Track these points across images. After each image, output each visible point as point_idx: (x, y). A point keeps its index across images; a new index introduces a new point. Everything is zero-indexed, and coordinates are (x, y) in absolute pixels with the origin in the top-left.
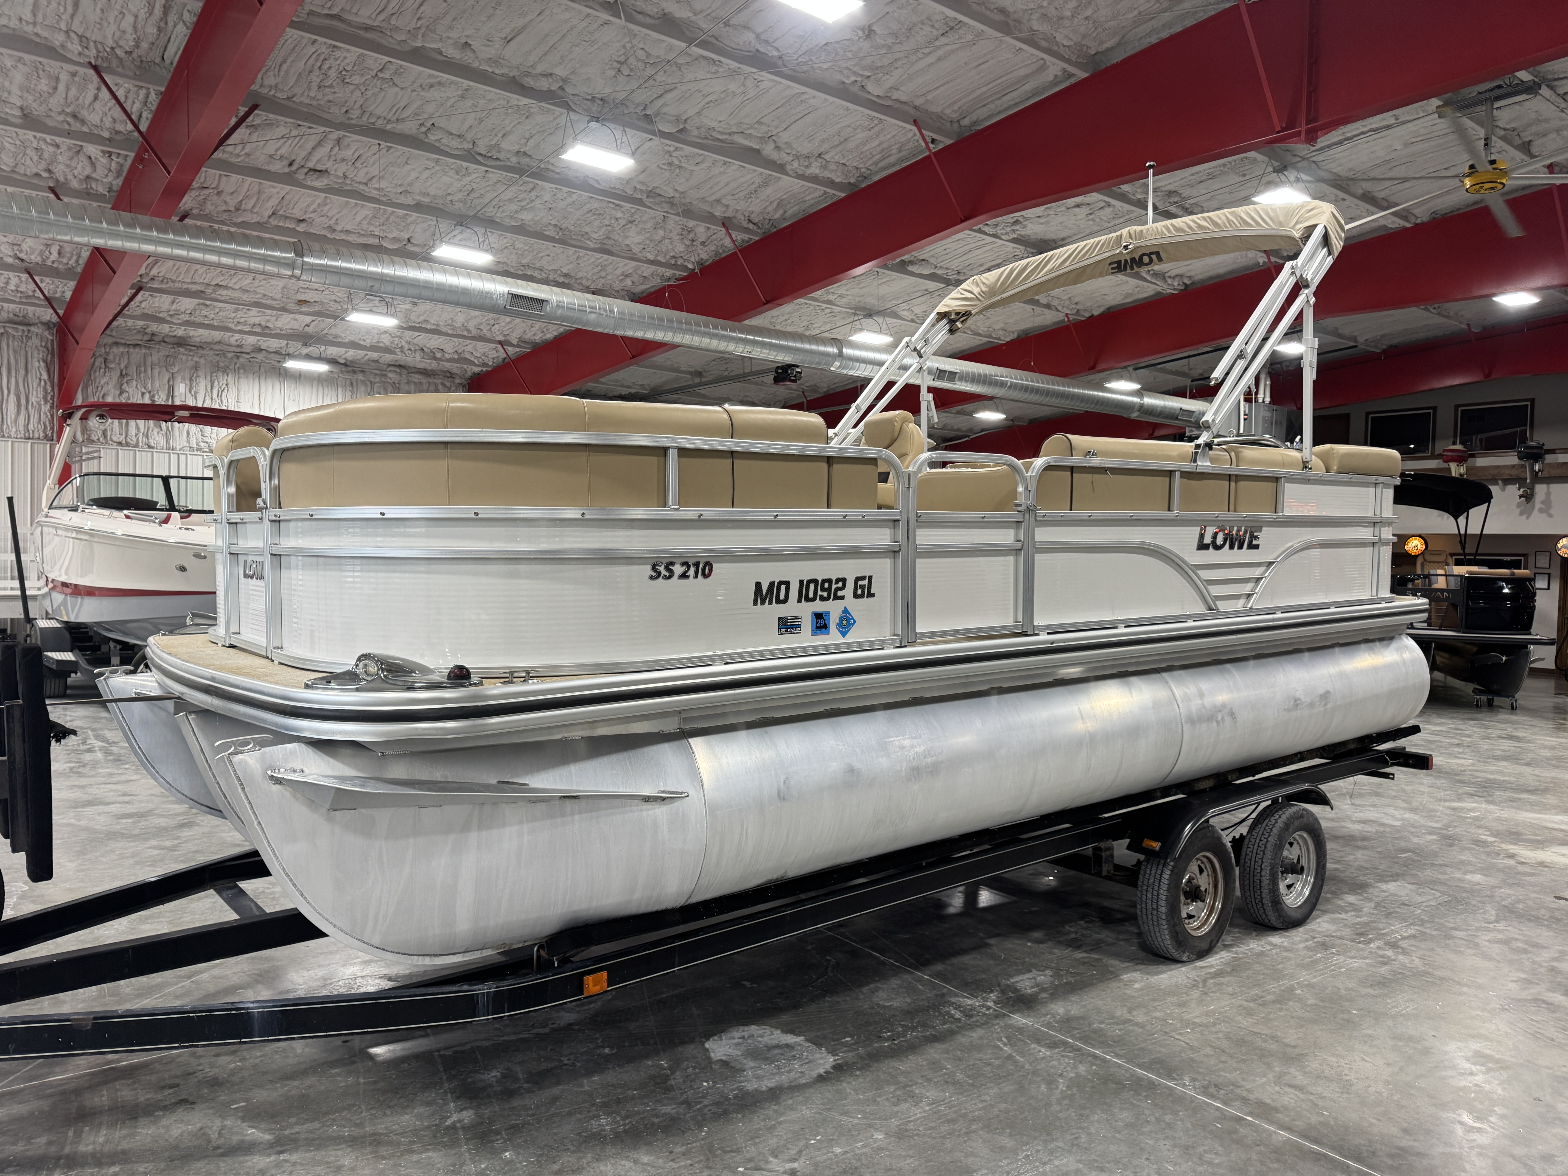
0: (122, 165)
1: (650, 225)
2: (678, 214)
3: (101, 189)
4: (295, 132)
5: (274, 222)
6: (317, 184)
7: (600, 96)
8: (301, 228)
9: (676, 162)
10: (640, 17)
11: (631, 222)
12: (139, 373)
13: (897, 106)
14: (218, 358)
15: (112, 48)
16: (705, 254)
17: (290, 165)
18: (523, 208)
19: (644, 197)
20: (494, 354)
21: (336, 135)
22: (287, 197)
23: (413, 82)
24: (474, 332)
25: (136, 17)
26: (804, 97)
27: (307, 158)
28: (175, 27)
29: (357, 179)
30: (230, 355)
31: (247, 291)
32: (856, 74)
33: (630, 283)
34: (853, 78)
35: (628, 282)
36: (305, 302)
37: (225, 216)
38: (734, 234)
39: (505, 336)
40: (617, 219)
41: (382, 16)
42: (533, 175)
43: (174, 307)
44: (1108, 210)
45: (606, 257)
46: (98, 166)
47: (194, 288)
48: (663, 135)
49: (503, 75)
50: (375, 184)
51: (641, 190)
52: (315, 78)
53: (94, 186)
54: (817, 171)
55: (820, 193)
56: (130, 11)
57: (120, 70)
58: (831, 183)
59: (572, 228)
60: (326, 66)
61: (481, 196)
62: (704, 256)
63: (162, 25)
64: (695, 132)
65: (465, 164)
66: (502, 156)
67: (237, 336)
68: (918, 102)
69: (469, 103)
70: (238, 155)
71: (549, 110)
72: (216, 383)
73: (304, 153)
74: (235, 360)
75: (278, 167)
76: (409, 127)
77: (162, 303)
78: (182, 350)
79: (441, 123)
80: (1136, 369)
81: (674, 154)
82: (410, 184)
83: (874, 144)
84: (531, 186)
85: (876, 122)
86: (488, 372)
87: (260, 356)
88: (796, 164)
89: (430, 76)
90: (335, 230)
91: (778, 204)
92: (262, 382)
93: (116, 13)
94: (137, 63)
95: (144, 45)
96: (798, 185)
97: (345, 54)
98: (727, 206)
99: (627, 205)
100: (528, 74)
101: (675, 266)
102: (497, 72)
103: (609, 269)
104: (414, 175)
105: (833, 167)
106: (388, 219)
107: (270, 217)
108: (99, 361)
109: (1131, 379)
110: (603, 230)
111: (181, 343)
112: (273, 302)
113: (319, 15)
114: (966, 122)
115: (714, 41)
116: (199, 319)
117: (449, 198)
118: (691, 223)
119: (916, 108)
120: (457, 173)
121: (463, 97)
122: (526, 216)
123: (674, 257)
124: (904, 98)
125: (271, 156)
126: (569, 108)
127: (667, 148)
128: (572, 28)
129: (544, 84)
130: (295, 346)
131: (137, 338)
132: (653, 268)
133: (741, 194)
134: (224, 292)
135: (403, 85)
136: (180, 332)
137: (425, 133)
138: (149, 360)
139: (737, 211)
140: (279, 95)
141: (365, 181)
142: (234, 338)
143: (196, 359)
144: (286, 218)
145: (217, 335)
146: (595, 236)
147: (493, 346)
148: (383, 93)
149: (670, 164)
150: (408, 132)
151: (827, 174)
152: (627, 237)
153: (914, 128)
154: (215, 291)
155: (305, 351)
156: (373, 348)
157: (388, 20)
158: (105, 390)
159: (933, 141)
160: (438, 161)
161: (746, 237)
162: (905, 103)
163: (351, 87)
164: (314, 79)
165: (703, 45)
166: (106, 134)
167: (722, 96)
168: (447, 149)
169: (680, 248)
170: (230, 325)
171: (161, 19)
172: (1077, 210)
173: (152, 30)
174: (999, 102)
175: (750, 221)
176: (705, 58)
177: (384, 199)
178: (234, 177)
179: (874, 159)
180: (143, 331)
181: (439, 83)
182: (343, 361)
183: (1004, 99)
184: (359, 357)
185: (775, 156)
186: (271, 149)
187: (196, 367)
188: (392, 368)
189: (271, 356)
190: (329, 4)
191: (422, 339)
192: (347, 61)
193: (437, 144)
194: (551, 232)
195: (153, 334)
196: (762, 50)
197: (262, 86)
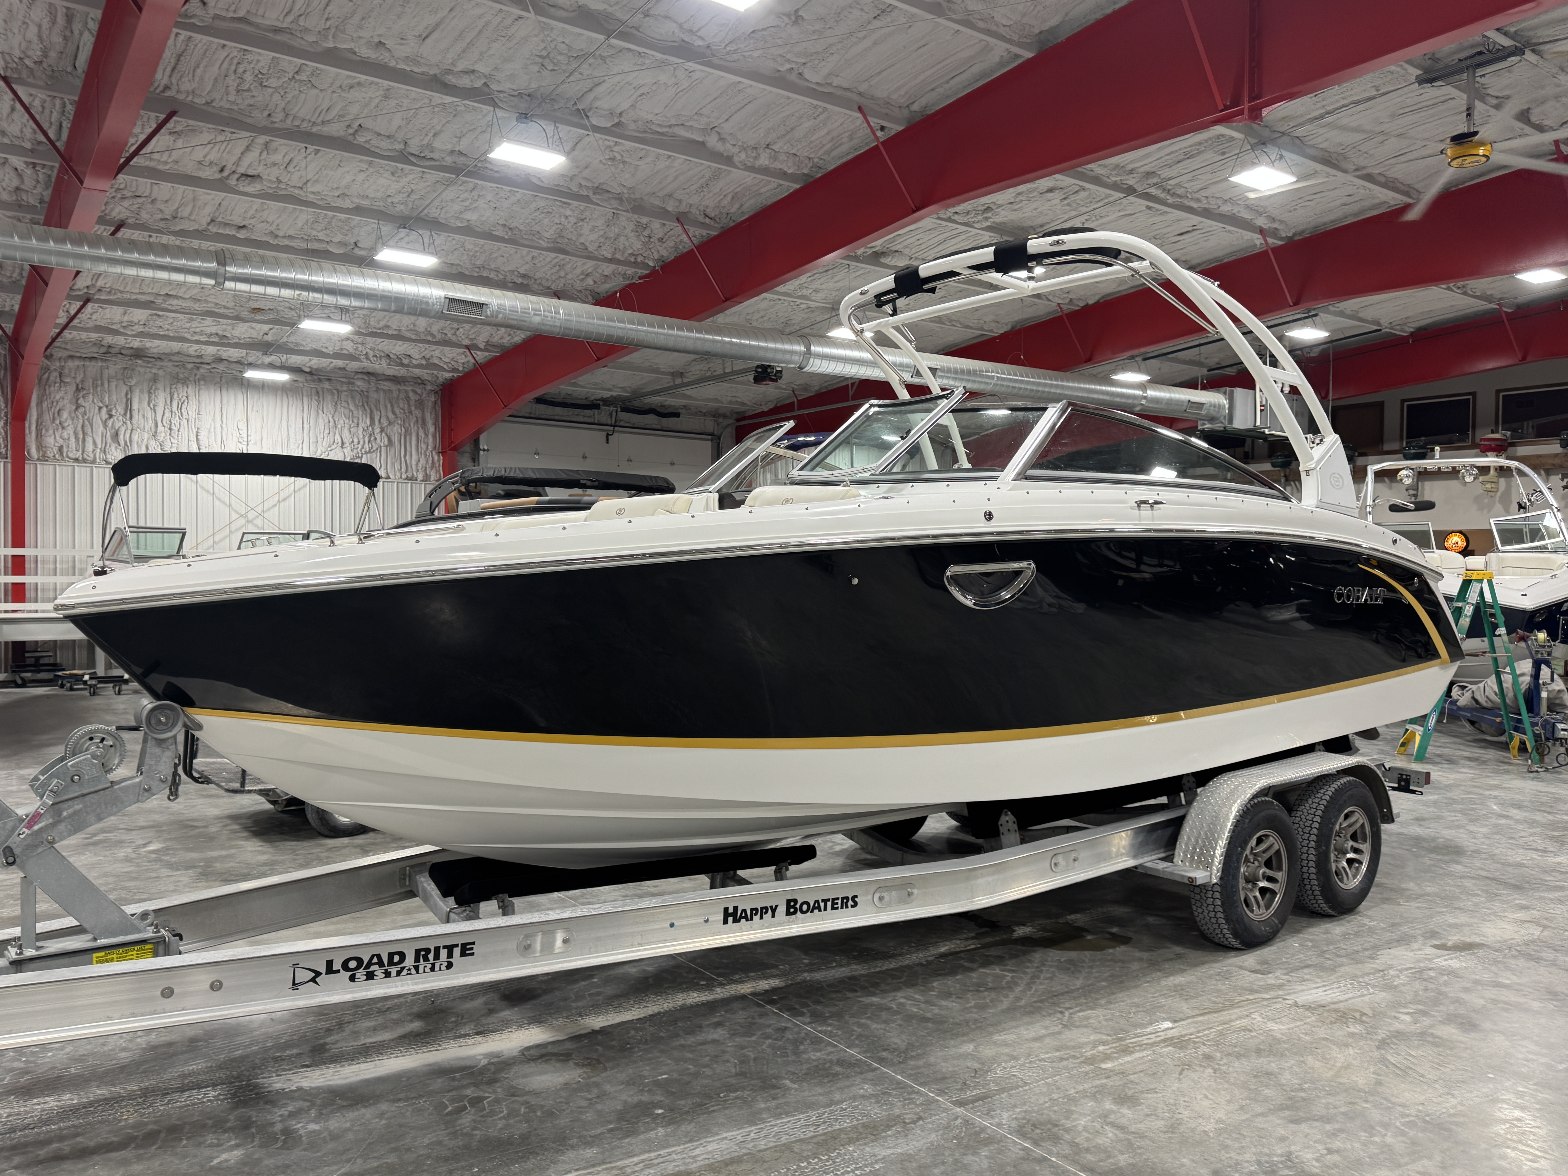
0: (49, 176)
1: (600, 222)
2: (627, 211)
3: (32, 201)
4: (220, 138)
5: (213, 229)
6: (250, 189)
7: (527, 92)
8: (242, 235)
9: (618, 157)
10: (552, 10)
11: (583, 220)
12: (95, 387)
13: (839, 93)
14: (177, 370)
15: (21, 59)
16: (666, 251)
17: (222, 170)
18: (467, 209)
19: (591, 194)
20: (462, 359)
21: (262, 139)
22: (223, 203)
23: (332, 84)
24: (439, 337)
25: (40, 26)
26: (741, 87)
27: (237, 164)
28: (81, 34)
29: (292, 183)
30: (190, 366)
31: (199, 300)
32: (788, 61)
33: (592, 283)
34: (788, 66)
35: (590, 281)
36: (259, 310)
37: (162, 225)
38: (692, 230)
39: (471, 340)
40: (567, 217)
41: (290, 18)
42: (470, 174)
43: (126, 318)
44: (1083, 195)
45: (562, 256)
46: (25, 178)
47: (143, 298)
48: (596, 129)
49: (423, 74)
50: (310, 188)
51: (587, 188)
52: (232, 81)
53: (25, 198)
54: (767, 163)
55: (774, 185)
56: (33, 21)
57: (30, 80)
58: (783, 175)
59: (522, 227)
60: (240, 70)
61: (422, 198)
62: (665, 253)
63: (68, 34)
64: (632, 126)
65: (400, 166)
66: (435, 155)
67: (196, 347)
68: (863, 88)
69: (393, 103)
70: (166, 163)
71: (474, 109)
72: (176, 396)
73: (234, 159)
74: (195, 371)
75: (208, 173)
76: (336, 129)
77: (113, 315)
78: (139, 362)
79: (368, 123)
80: (1145, 359)
81: (616, 149)
82: (348, 187)
83: (823, 132)
84: (471, 186)
85: (820, 110)
86: (459, 379)
87: (221, 367)
88: (743, 156)
89: (348, 77)
90: (277, 236)
91: (733, 198)
92: (224, 392)
93: (20, 23)
94: (49, 73)
95: (53, 54)
96: (749, 178)
97: (257, 57)
98: (680, 201)
99: (575, 203)
100: (449, 72)
101: (635, 264)
102: (416, 70)
103: (568, 267)
104: (348, 178)
105: (783, 157)
106: (330, 223)
107: (209, 224)
108: (54, 375)
109: (1140, 370)
110: (554, 228)
111: (139, 354)
112: (226, 311)
113: (224, 18)
114: (915, 107)
115: (635, 32)
116: (154, 330)
117: (389, 200)
118: (644, 220)
119: (860, 94)
120: (393, 174)
121: (386, 97)
122: (472, 216)
123: (632, 254)
124: (845, 85)
125: (200, 162)
126: (495, 105)
127: (607, 143)
128: (487, 24)
129: (465, 82)
130: (254, 356)
131: (93, 351)
132: (613, 267)
133: (693, 188)
134: (175, 302)
135: (321, 87)
136: (136, 343)
137: (354, 134)
138: (106, 372)
139: (691, 205)
140: (197, 100)
141: (300, 185)
142: (193, 349)
143: (154, 371)
144: (226, 225)
145: (176, 346)
146: (547, 235)
147: (462, 350)
148: (303, 96)
149: (613, 159)
150: (337, 134)
151: (777, 165)
152: (581, 235)
153: (859, 115)
154: (164, 301)
155: (268, 360)
156: (337, 356)
157: (295, 21)
158: (60, 405)
159: (882, 128)
160: (371, 163)
161: (704, 232)
162: (848, 89)
163: (270, 90)
164: (231, 83)
165: (624, 36)
166: (28, 145)
167: (654, 88)
168: (377, 151)
169: (637, 245)
170: (186, 335)
171: (66, 28)
172: (1050, 195)
173: (57, 39)
174: (947, 86)
175: (706, 216)
176: (629, 50)
177: (320, 203)
178: (166, 186)
179: (826, 148)
180: (98, 344)
181: (359, 84)
182: (308, 370)
183: (952, 82)
184: (324, 365)
185: (720, 147)
186: (199, 154)
187: (155, 379)
188: (360, 376)
189: (233, 366)
190: (233, 8)
191: (386, 346)
192: (260, 64)
193: (367, 146)
194: (500, 232)
195: (109, 347)
196: (686, 39)
197: (178, 92)
